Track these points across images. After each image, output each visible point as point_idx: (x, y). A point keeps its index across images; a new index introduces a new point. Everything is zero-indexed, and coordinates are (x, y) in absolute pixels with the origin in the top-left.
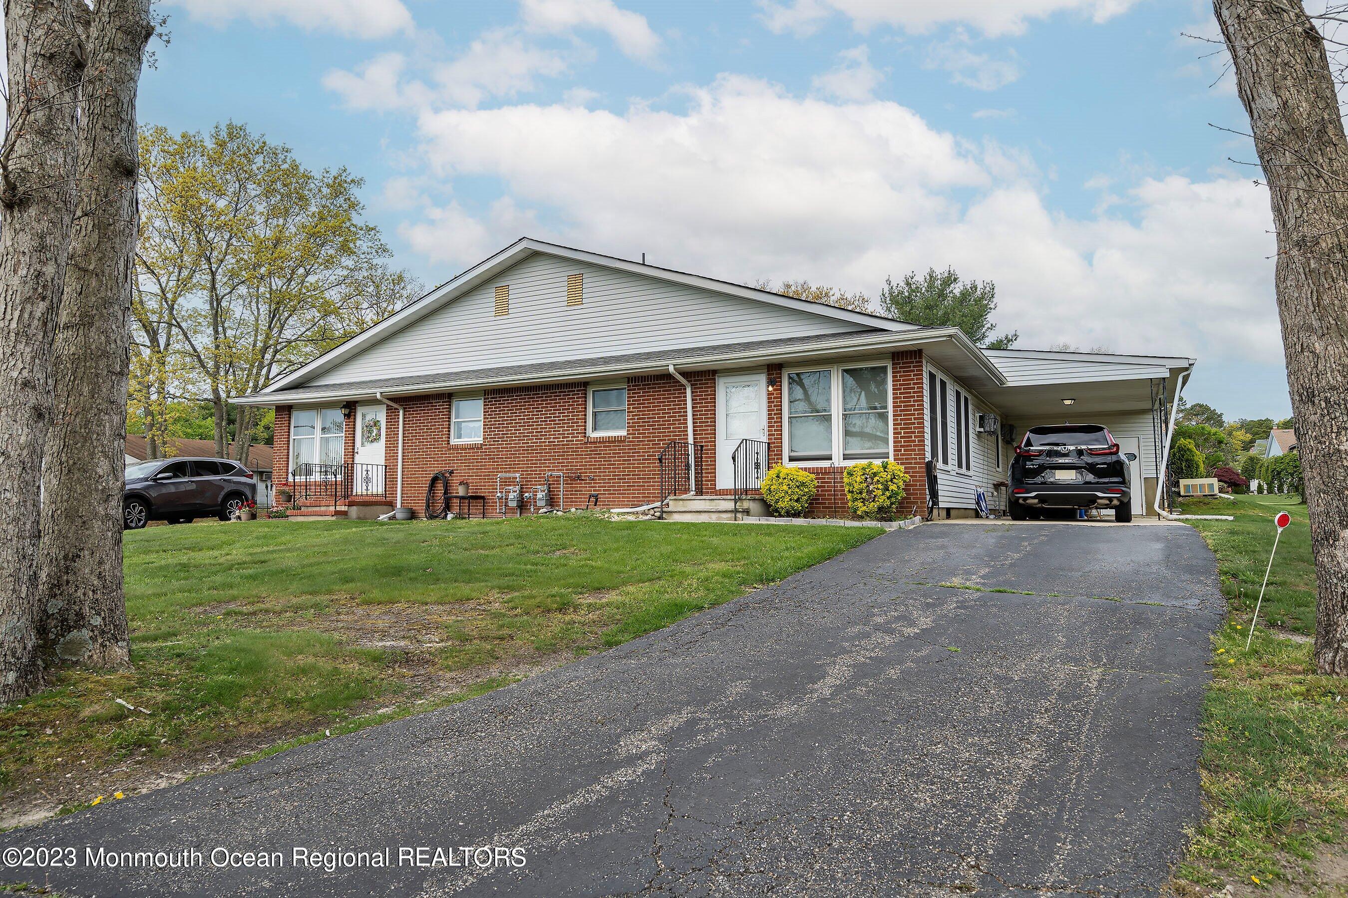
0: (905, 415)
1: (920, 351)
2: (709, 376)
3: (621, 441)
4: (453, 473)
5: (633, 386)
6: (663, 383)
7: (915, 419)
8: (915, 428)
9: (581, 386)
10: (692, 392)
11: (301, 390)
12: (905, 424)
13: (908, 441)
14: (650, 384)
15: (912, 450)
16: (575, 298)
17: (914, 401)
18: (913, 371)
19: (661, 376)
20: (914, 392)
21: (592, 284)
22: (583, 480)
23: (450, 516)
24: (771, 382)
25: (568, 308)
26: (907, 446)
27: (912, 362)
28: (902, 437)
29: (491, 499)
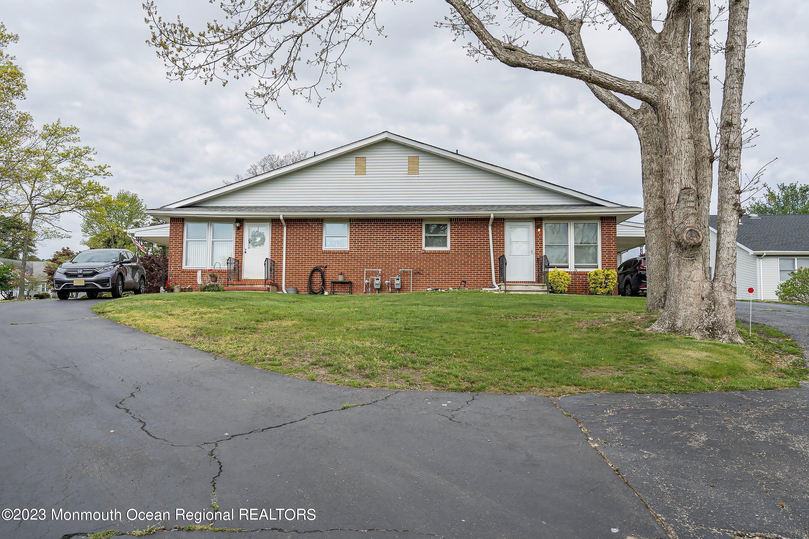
0: (608, 248)
1: (616, 217)
2: (501, 221)
3: (447, 253)
4: (327, 268)
5: (454, 223)
6: (473, 223)
7: (613, 250)
8: (613, 254)
9: (419, 221)
10: (492, 229)
11: (194, 209)
12: (608, 252)
13: (610, 260)
14: (465, 223)
15: (611, 265)
16: (413, 170)
17: (613, 241)
18: (612, 227)
19: (472, 219)
20: (613, 237)
21: (424, 163)
22: (421, 274)
23: (326, 293)
24: (537, 227)
25: (409, 175)
26: (609, 263)
27: (612, 222)
28: (606, 258)
29: (356, 284)
